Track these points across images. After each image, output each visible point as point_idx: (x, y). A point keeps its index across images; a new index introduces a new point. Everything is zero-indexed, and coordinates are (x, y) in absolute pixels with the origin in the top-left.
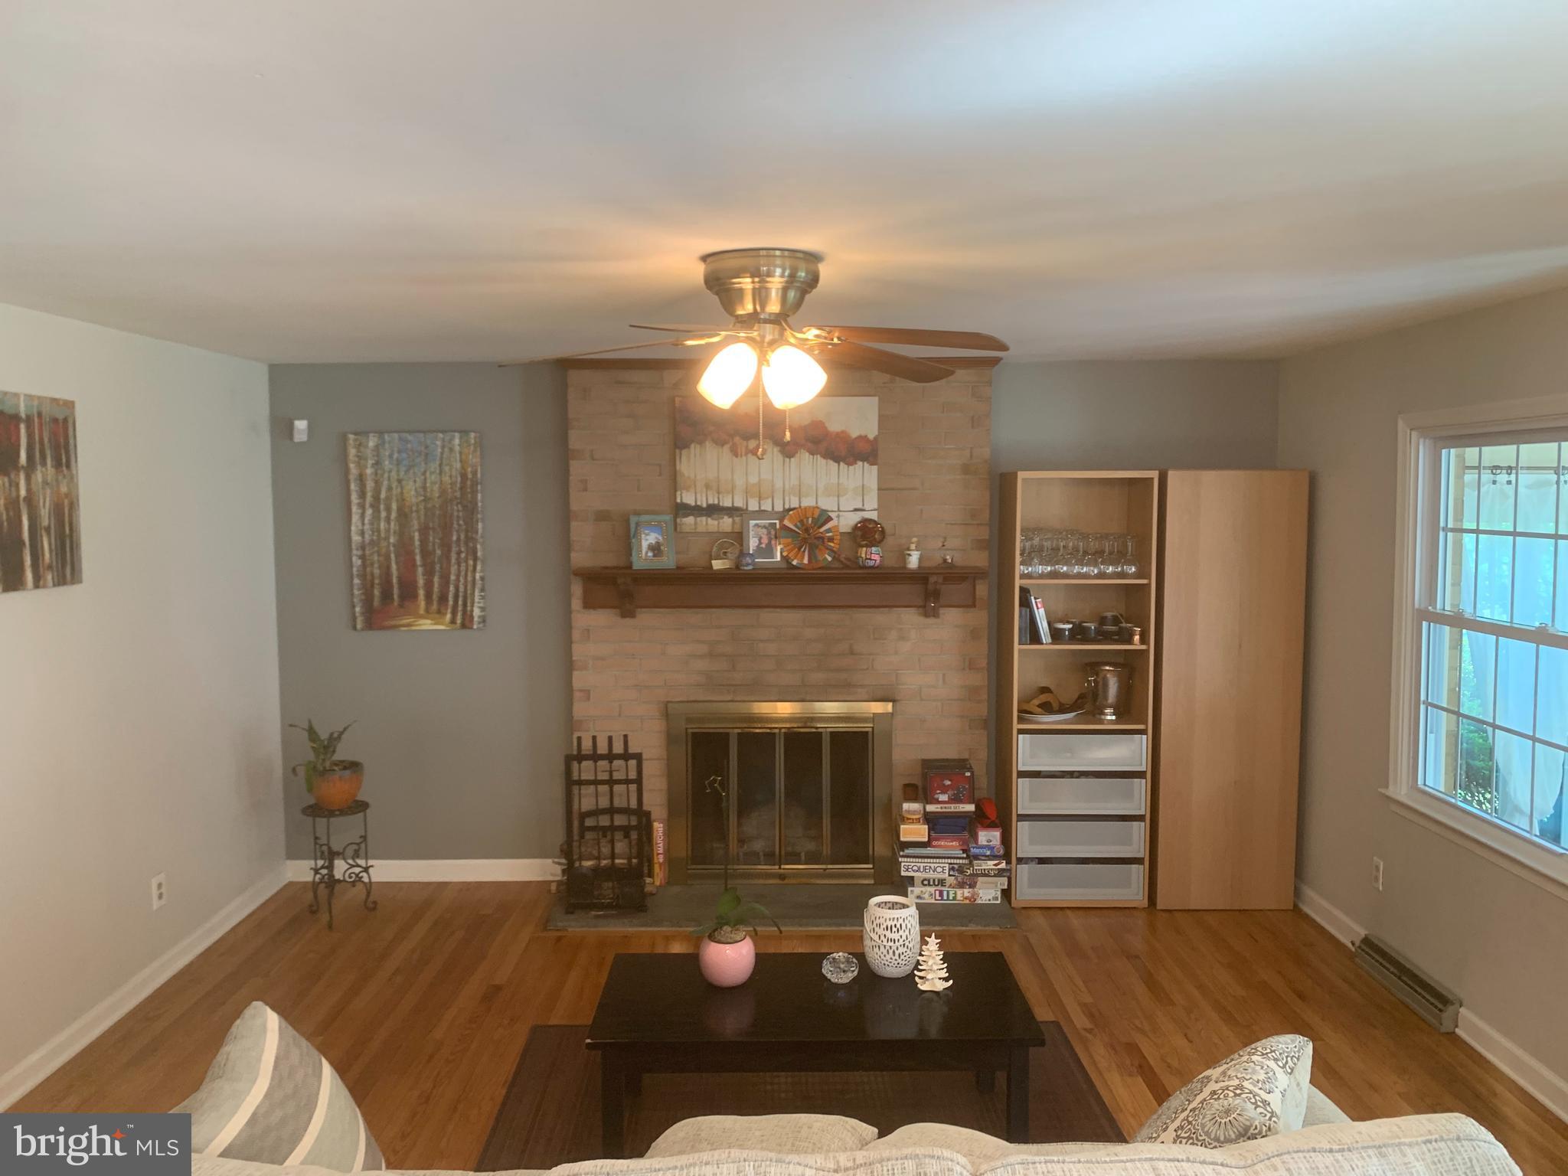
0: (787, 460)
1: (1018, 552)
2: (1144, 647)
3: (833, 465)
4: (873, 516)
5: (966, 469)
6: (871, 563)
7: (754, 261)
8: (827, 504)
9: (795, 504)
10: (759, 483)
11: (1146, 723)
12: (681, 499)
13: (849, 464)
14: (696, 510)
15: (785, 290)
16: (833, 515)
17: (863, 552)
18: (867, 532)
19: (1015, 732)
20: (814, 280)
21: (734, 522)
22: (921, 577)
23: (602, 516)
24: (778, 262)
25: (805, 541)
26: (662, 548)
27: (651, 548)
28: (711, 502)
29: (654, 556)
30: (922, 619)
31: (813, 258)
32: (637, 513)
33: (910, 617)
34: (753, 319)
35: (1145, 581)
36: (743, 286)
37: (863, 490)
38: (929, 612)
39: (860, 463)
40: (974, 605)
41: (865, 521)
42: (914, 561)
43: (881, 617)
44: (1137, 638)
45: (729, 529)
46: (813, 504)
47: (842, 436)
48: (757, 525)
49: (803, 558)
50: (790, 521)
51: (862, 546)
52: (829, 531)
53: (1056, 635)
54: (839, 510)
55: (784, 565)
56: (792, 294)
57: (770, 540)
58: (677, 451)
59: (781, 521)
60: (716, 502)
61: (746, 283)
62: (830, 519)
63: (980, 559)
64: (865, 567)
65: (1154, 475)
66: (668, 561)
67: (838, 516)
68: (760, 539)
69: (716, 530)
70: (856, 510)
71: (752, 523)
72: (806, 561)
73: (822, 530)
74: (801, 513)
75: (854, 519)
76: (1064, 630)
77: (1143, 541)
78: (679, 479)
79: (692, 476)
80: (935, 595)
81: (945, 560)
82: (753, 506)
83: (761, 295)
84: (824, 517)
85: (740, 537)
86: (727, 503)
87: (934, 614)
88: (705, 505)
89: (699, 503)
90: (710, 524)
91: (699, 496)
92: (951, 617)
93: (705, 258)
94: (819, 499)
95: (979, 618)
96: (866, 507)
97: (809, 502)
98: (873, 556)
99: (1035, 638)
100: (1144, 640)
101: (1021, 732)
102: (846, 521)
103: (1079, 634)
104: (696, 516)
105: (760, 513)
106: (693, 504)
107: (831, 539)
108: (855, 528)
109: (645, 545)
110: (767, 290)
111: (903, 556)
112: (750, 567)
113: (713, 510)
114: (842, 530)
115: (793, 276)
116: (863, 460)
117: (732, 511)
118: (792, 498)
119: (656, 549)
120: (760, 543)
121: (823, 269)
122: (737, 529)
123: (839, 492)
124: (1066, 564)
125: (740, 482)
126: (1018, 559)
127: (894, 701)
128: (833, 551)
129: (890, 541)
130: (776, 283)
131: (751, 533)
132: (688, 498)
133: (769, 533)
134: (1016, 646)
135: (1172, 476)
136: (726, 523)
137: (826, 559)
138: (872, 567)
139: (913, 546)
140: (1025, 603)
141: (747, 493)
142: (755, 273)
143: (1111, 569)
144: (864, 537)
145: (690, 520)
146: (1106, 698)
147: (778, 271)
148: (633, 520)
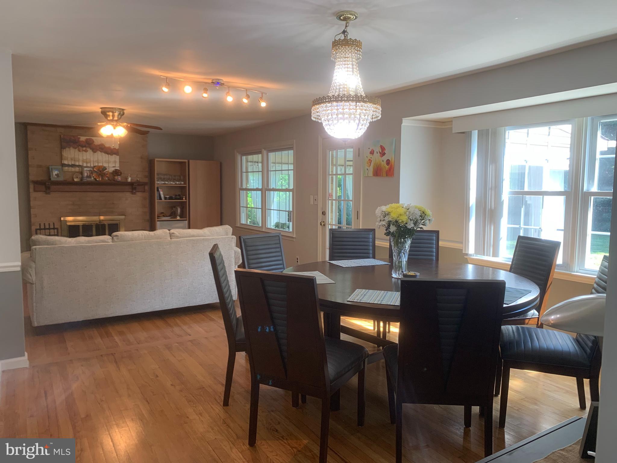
0: (94, 153)
1: (156, 179)
2: (186, 201)
3: (107, 155)
4: (118, 168)
5: (141, 158)
6: (118, 180)
7: (112, 110)
8: (105, 165)
9: (96, 165)
10: (86, 159)
11: (187, 218)
12: (64, 162)
13: (111, 155)
14: (68, 166)
15: (118, 115)
16: (107, 168)
17: (116, 177)
18: (116, 173)
19: (156, 221)
20: (124, 114)
21: (79, 169)
22: (131, 184)
23: (39, 166)
24: (117, 110)
25: (100, 174)
26: (59, 175)
27: (56, 175)
28: (72, 163)
29: (57, 177)
30: (132, 195)
31: (123, 110)
32: (52, 166)
33: (128, 194)
34: (112, 120)
35: (185, 185)
36: (110, 114)
37: (115, 162)
38: (133, 193)
39: (114, 155)
40: (144, 192)
41: (116, 170)
42: (129, 180)
43: (120, 194)
44: (184, 198)
45: (78, 171)
46: (102, 165)
47: (109, 148)
48: (86, 170)
49: (100, 179)
50: (96, 169)
51: (115, 176)
52: (106, 172)
53: (165, 198)
54: (109, 167)
55: (94, 180)
56: (119, 116)
57: (90, 174)
58: (62, 149)
59: (93, 169)
60: (74, 163)
61: (111, 114)
62: (106, 169)
63: (146, 180)
64: (116, 181)
65: (187, 161)
66: (61, 179)
67: (109, 168)
68: (87, 173)
69: (74, 171)
70: (113, 167)
71: (85, 169)
72: (101, 179)
73: (105, 171)
74: (99, 167)
75: (113, 169)
76: (167, 197)
77: (185, 177)
78: (63, 156)
79: (67, 156)
80: (135, 189)
81: (137, 180)
82: (85, 165)
83: (113, 116)
84: (105, 168)
85: (82, 173)
86: (77, 164)
87: (134, 194)
88: (71, 164)
89: (69, 164)
90: (73, 169)
91: (69, 162)
92: (139, 194)
93: (101, 108)
94: (104, 164)
95: (147, 195)
96: (116, 166)
97: (100, 164)
98: (119, 178)
99: (160, 199)
100: (186, 199)
101: (158, 221)
102: (111, 170)
103: (171, 198)
104: (68, 167)
105: (87, 167)
106: (67, 164)
107: (107, 174)
108: (113, 171)
109: (54, 174)
110: (115, 115)
111: (127, 179)
112: (86, 180)
113: (73, 166)
114: (110, 172)
115: (120, 113)
116: (115, 154)
117: (79, 166)
118: (96, 163)
119: (57, 175)
120: (87, 174)
121: (125, 111)
122: (80, 170)
123: (109, 162)
124: (167, 181)
125: (81, 158)
126: (156, 180)
127: (125, 216)
128: (108, 177)
129: (122, 175)
130: (116, 114)
131: (85, 172)
132: (66, 162)
133: (90, 172)
134: (156, 201)
135: (191, 161)
136: (77, 169)
137: (106, 179)
138: (118, 181)
139: (129, 176)
140: (158, 190)
141: (83, 161)
142: (113, 112)
143: (178, 183)
144: (116, 174)
145: (67, 168)
146: (177, 213)
147: (117, 112)
148: (50, 167)
